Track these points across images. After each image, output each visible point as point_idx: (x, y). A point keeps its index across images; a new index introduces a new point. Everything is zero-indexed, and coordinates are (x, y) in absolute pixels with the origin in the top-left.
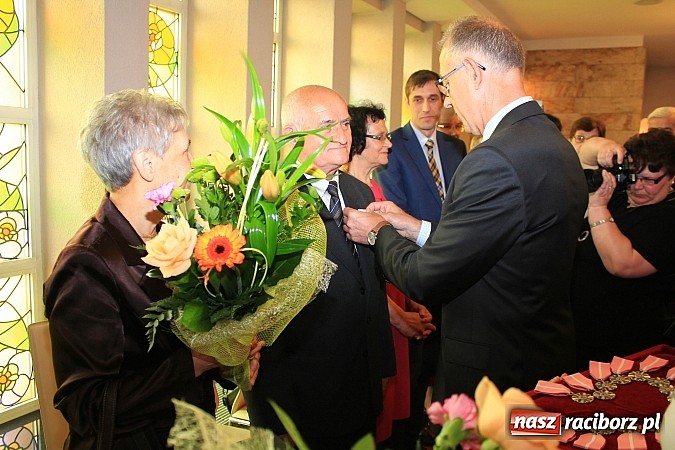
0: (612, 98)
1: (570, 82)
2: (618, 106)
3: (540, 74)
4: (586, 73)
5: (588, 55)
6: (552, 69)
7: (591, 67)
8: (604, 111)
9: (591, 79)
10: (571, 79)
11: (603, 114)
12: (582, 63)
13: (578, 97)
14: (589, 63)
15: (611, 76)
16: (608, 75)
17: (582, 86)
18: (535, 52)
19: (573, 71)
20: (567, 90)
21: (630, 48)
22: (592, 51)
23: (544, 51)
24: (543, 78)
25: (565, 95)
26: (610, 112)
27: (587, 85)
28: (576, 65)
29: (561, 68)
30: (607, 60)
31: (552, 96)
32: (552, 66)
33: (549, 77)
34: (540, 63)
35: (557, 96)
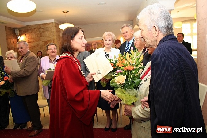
0: (49, 36)
1: (38, 33)
2: (51, 38)
3: (31, 31)
4: (42, 30)
5: (42, 25)
6: (33, 30)
7: (43, 29)
8: (48, 40)
9: (43, 32)
10: (38, 32)
11: (47, 41)
12: (40, 28)
13: (41, 37)
14: (42, 27)
15: (48, 31)
16: (47, 30)
17: (41, 34)
18: (28, 25)
19: (38, 30)
20: (38, 35)
21: (51, 23)
22: (43, 24)
23: (31, 25)
24: (31, 32)
25: (37, 37)
26: (49, 40)
27: (42, 34)
28: (39, 28)
29: (35, 29)
30: (46, 26)
31: (34, 37)
32: (33, 29)
33: (33, 32)
34: (30, 28)
35: (36, 37)
